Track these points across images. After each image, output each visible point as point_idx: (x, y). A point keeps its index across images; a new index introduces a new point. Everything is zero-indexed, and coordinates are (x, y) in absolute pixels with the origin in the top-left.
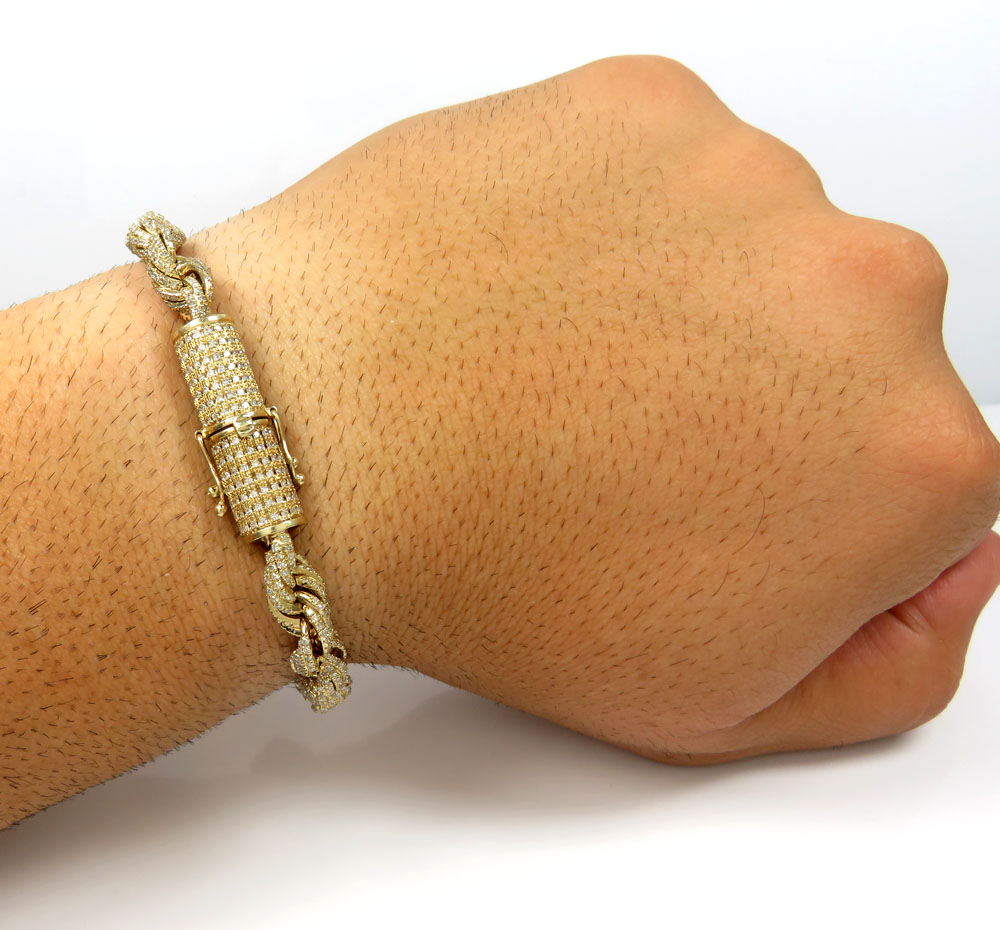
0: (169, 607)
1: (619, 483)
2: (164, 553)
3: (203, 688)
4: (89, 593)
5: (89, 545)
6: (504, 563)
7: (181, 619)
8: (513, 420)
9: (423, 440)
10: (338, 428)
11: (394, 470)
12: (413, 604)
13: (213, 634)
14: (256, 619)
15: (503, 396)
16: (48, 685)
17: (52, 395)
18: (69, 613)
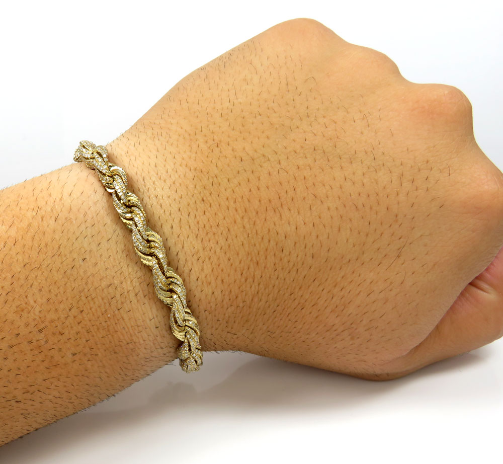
0: (106, 330)
1: (321, 246)
2: (103, 304)
3: (124, 370)
4: (67, 323)
5: (67, 299)
6: (271, 296)
7: (112, 336)
8: (264, 224)
9: (222, 242)
10: (181, 241)
11: (209, 259)
12: (227, 322)
13: (128, 343)
14: (148, 336)
15: (257, 213)
16: (47, 368)
17: (48, 226)
18: (58, 333)
